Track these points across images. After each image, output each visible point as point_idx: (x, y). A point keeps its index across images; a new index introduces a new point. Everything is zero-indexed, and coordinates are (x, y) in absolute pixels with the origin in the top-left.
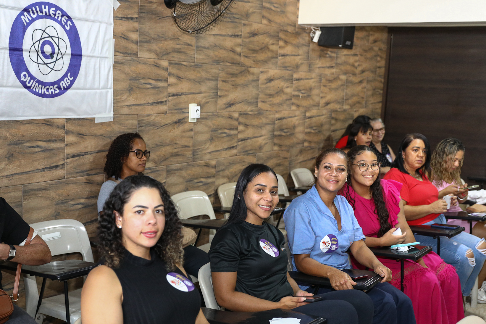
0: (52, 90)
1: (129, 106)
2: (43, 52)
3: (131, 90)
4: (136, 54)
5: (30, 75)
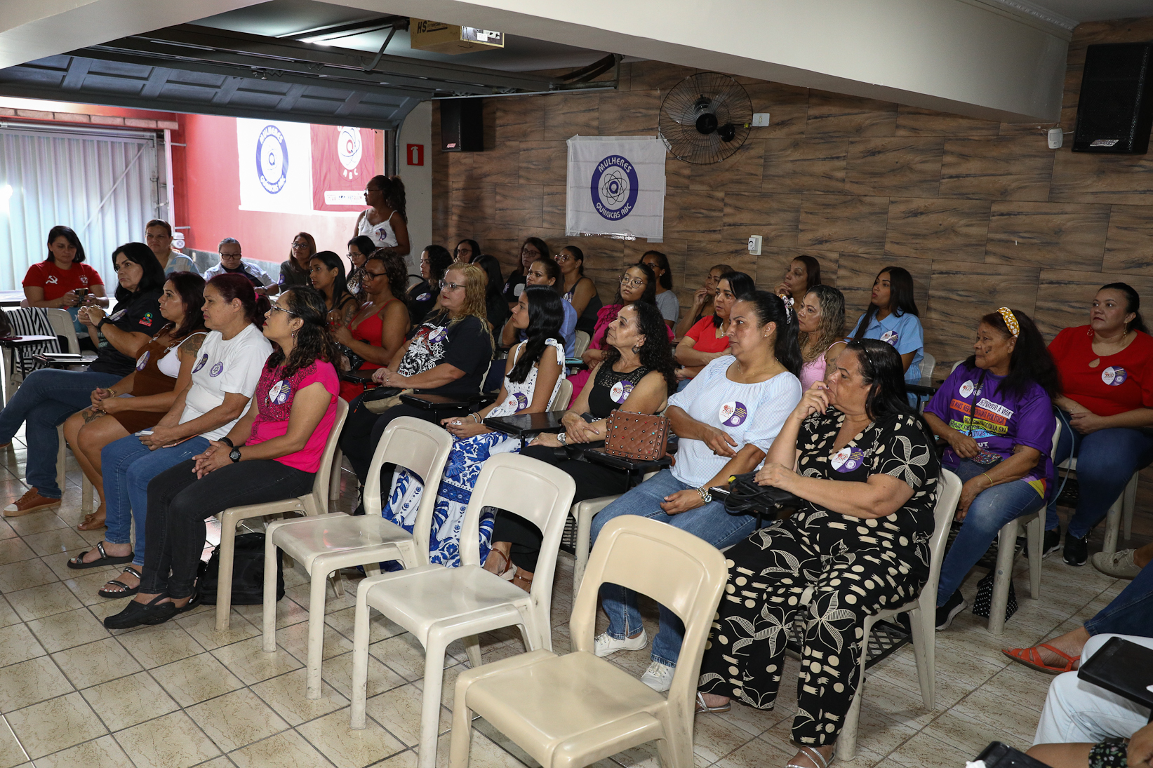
0: (616, 215)
1: (678, 232)
2: (610, 189)
3: (681, 218)
4: (687, 187)
5: (602, 205)
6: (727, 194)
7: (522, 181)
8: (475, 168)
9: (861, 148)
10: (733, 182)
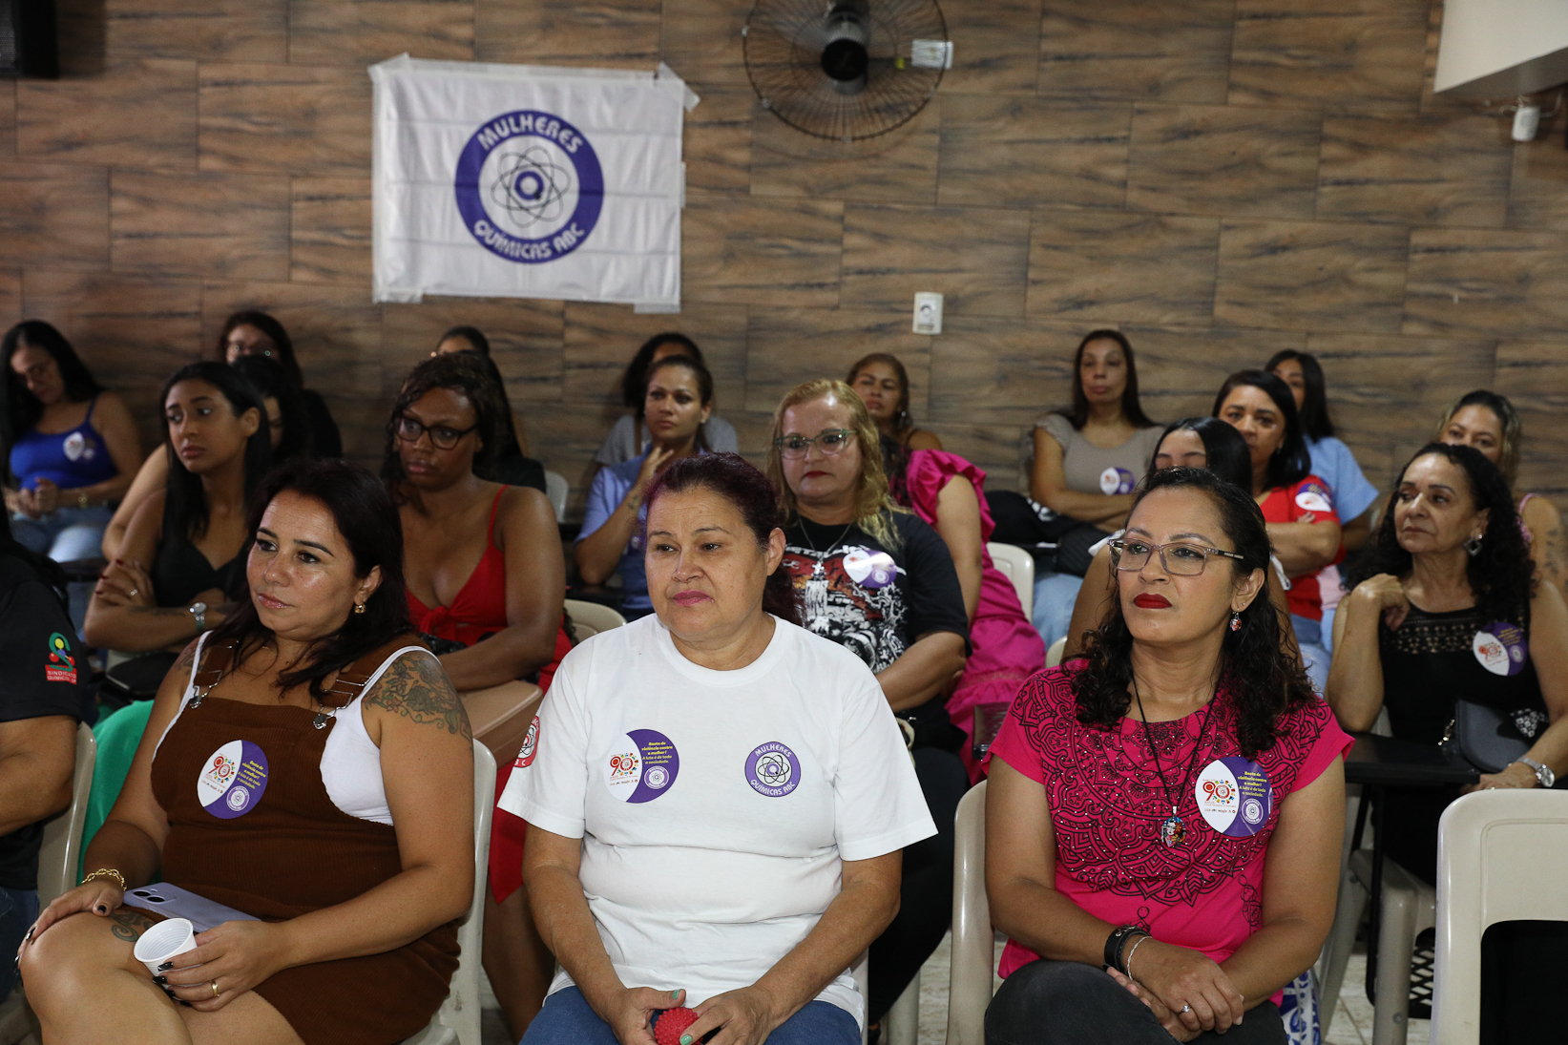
0: (536, 251)
1: (724, 287)
2: (518, 188)
4: (745, 190)
5: (492, 225)
6: (851, 206)
7: (208, 163)
8: (25, 124)
9: (1158, 122)
10: (864, 180)
